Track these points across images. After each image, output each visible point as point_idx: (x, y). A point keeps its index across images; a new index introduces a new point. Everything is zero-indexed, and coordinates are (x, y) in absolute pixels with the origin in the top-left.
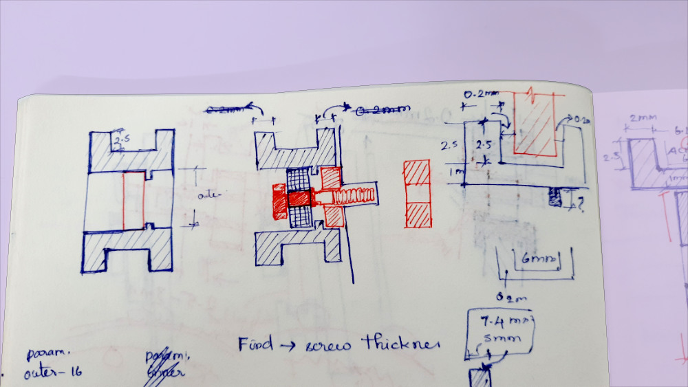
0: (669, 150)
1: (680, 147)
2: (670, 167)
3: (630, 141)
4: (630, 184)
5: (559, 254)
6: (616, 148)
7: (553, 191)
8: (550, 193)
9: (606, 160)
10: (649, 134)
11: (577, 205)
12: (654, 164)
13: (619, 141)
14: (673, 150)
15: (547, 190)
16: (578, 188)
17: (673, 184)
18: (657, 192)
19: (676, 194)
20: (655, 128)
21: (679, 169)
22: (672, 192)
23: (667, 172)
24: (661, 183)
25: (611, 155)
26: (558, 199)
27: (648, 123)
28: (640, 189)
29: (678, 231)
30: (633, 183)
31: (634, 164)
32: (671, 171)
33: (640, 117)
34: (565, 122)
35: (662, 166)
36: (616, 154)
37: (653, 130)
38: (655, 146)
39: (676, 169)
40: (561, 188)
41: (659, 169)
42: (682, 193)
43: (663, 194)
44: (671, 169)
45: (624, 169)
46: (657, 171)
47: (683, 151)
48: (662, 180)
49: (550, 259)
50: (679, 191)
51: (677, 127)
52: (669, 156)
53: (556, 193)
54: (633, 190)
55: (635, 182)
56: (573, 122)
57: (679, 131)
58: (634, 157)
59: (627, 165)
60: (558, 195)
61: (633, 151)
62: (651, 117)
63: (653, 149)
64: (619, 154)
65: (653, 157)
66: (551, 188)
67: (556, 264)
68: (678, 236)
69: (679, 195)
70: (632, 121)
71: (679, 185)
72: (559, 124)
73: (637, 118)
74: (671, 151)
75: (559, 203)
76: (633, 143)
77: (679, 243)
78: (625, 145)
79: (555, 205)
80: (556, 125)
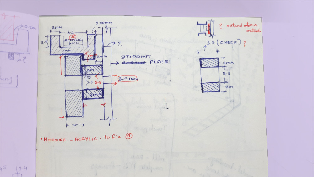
0: (64, 40)
1: (68, 39)
2: (64, 46)
3: (51, 36)
4: (50, 53)
5: (11, 78)
6: (46, 39)
7: (11, 54)
8: (9, 54)
9: (42, 44)
10: (58, 34)
11: (22, 60)
12: (59, 45)
13: (47, 36)
14: (66, 40)
15: (8, 53)
16: (23, 53)
17: (65, 53)
18: (59, 56)
19: (65, 57)
20: (60, 31)
21: (67, 47)
22: (64, 56)
23: (63, 48)
24: (60, 53)
25: (44, 42)
26: (13, 57)
27: (58, 30)
28: (53, 55)
29: (64, 70)
30: (51, 53)
31: (52, 45)
32: (65, 48)
33: (56, 27)
34: (19, 27)
35: (61, 46)
36: (46, 41)
37: (60, 32)
38: (60, 38)
39: (66, 47)
40: (15, 53)
41: (60, 47)
42: (67, 56)
43: (60, 57)
44: (64, 47)
45: (48, 47)
46: (59, 48)
47: (70, 40)
48: (61, 51)
49: (7, 79)
50: (66, 55)
51: (68, 31)
52: (64, 42)
53: (12, 55)
54: (50, 55)
55: (52, 52)
56: (23, 28)
57: (69, 33)
58: (52, 43)
59: (49, 45)
60: (13, 55)
61: (52, 40)
62: (60, 27)
63: (59, 39)
64: (47, 41)
65: (59, 42)
66: (9, 53)
67: (10, 81)
68: (64, 72)
69: (66, 57)
70: (53, 29)
71: (67, 53)
72: (16, 28)
73: (55, 28)
74: (65, 40)
75: (13, 58)
76: (52, 37)
77: (64, 75)
78: (49, 38)
79: (11, 59)
80: (14, 28)
